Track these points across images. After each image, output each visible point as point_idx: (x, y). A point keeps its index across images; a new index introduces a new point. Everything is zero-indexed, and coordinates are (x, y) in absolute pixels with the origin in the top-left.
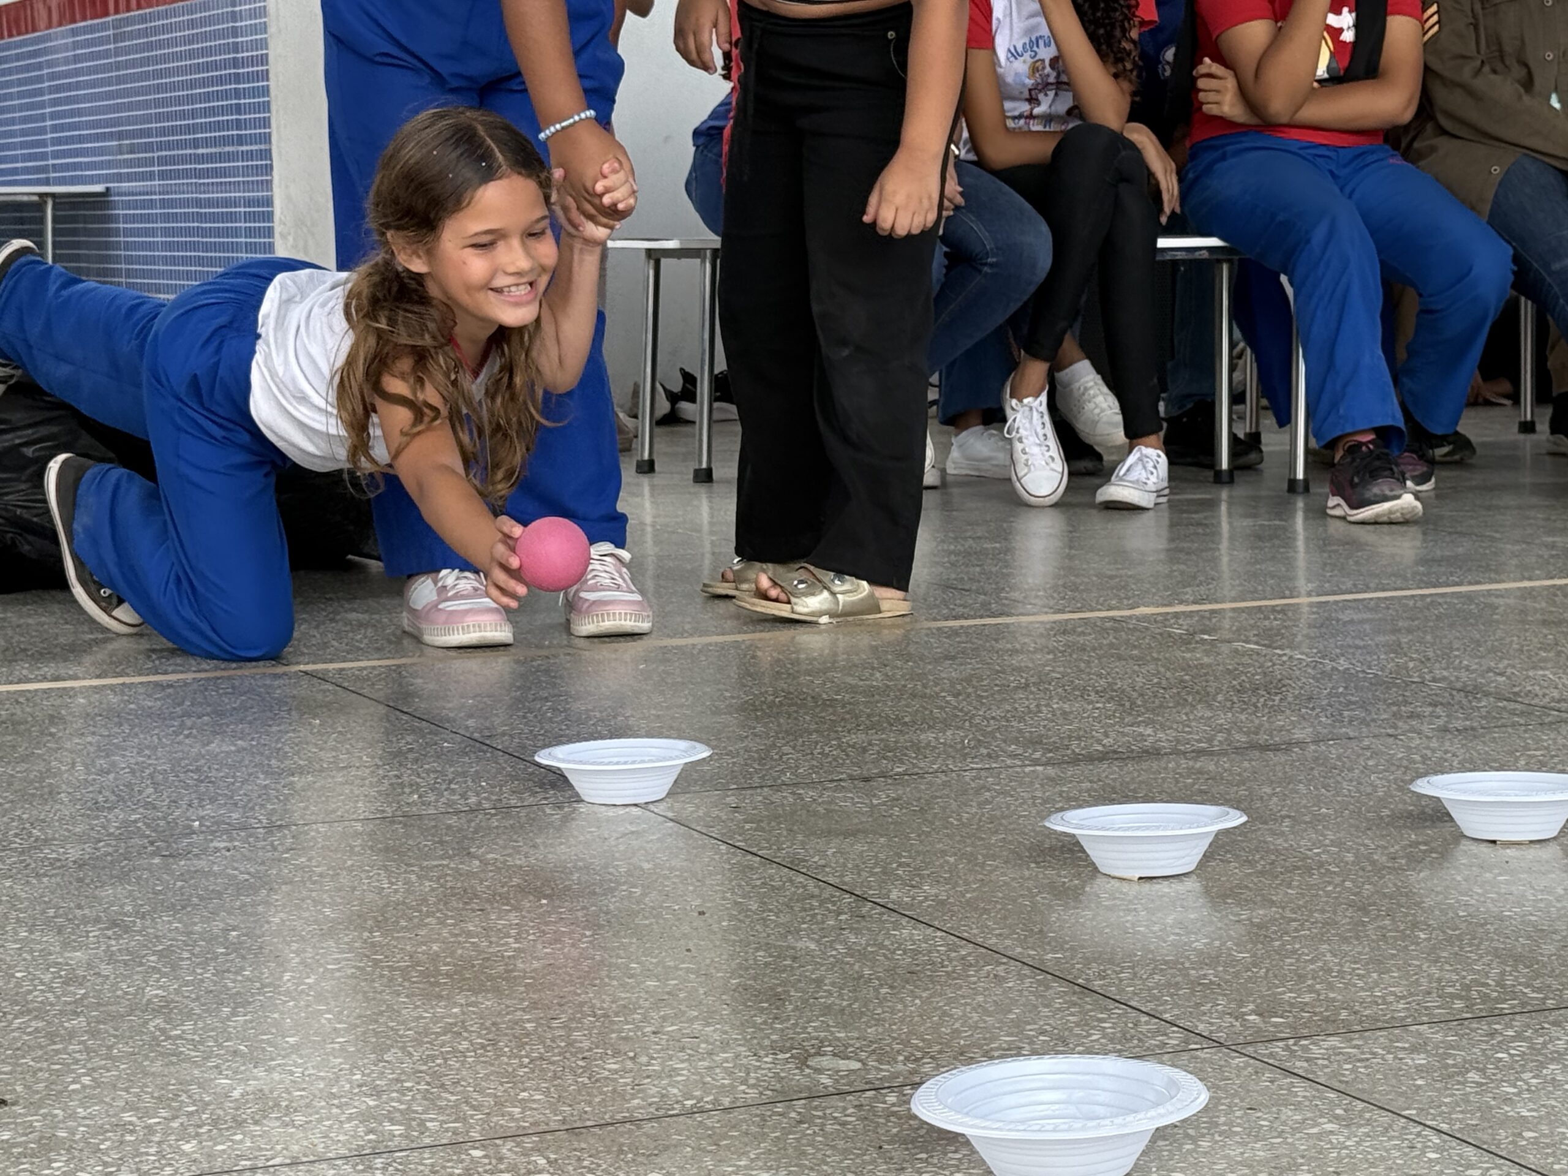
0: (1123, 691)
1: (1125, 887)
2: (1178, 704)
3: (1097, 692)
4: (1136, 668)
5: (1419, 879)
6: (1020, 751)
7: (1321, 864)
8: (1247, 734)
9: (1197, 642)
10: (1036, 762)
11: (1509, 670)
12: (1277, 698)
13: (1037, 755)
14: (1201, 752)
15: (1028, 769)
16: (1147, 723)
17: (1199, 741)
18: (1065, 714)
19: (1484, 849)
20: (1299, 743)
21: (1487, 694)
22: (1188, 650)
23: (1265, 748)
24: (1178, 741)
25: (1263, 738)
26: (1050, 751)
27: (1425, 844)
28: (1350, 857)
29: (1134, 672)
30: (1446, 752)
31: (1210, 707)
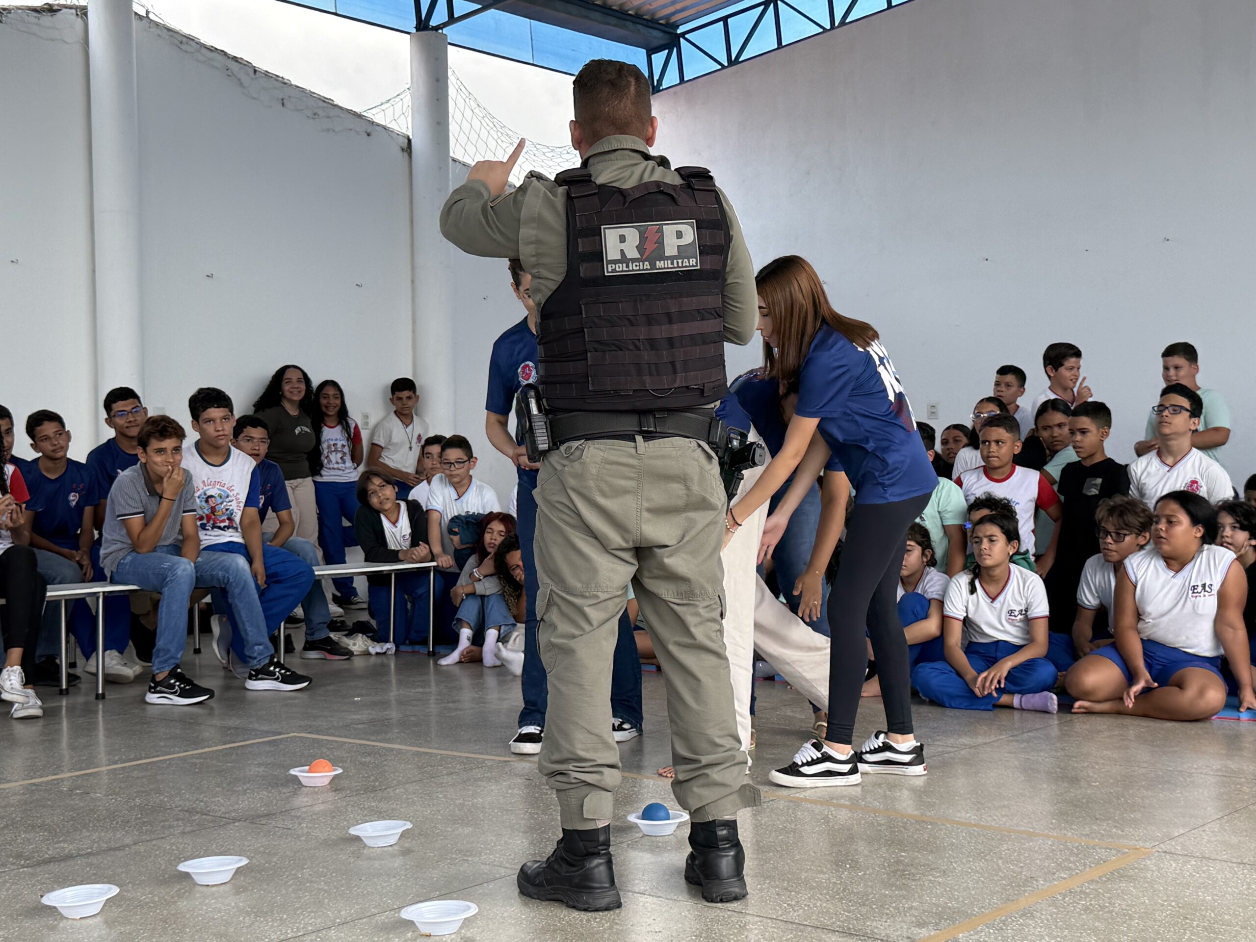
0: (50, 826)
1: (75, 923)
2: (75, 830)
3: (39, 827)
4: (52, 812)
5: (183, 904)
6: (15, 861)
7: (147, 903)
8: (106, 843)
9: (75, 795)
10: (23, 867)
11: (205, 799)
12: (114, 823)
13: (22, 862)
14: (89, 854)
15: (21, 870)
16: (64, 841)
17: (87, 848)
18: (28, 840)
19: (205, 889)
20: (128, 846)
21: (198, 813)
22: (72, 800)
23: (115, 849)
24: (79, 849)
25: (113, 845)
26: (27, 860)
27: (183, 889)
28: (156, 899)
29: (52, 814)
30: (185, 844)
31: (88, 830)
